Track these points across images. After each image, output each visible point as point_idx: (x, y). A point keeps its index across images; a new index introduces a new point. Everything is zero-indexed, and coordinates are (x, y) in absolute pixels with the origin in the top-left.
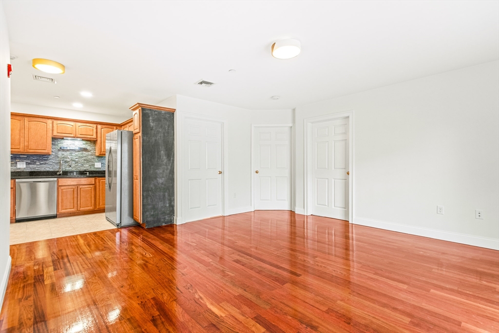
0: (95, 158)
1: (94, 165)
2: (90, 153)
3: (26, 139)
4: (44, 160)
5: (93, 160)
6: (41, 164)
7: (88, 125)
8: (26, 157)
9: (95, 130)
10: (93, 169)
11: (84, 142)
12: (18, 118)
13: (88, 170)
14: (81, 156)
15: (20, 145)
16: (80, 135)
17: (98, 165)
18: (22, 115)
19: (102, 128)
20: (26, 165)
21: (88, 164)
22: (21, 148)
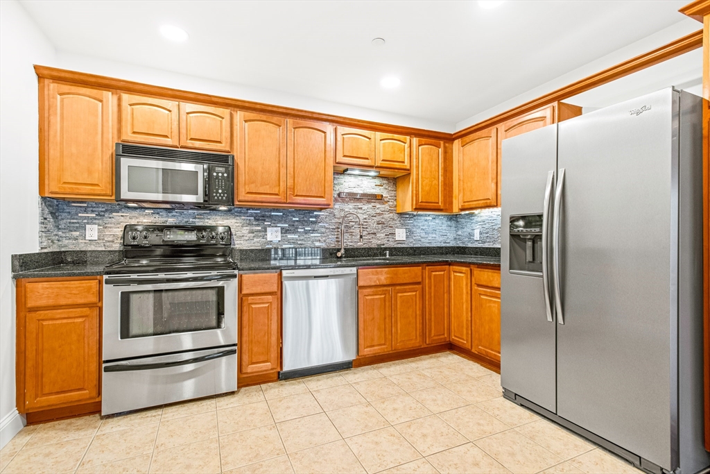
0: (396, 217)
1: (394, 234)
2: (386, 207)
3: (290, 170)
4: (312, 222)
5: (391, 223)
6: (306, 232)
7: (396, 136)
8: (282, 217)
9: (407, 150)
10: (392, 244)
11: (378, 181)
12: (276, 119)
13: (383, 245)
14: (372, 212)
15: (279, 185)
16: (383, 160)
17: (401, 234)
18: (284, 111)
19: (419, 146)
20: (282, 233)
21: (384, 232)
22: (281, 192)
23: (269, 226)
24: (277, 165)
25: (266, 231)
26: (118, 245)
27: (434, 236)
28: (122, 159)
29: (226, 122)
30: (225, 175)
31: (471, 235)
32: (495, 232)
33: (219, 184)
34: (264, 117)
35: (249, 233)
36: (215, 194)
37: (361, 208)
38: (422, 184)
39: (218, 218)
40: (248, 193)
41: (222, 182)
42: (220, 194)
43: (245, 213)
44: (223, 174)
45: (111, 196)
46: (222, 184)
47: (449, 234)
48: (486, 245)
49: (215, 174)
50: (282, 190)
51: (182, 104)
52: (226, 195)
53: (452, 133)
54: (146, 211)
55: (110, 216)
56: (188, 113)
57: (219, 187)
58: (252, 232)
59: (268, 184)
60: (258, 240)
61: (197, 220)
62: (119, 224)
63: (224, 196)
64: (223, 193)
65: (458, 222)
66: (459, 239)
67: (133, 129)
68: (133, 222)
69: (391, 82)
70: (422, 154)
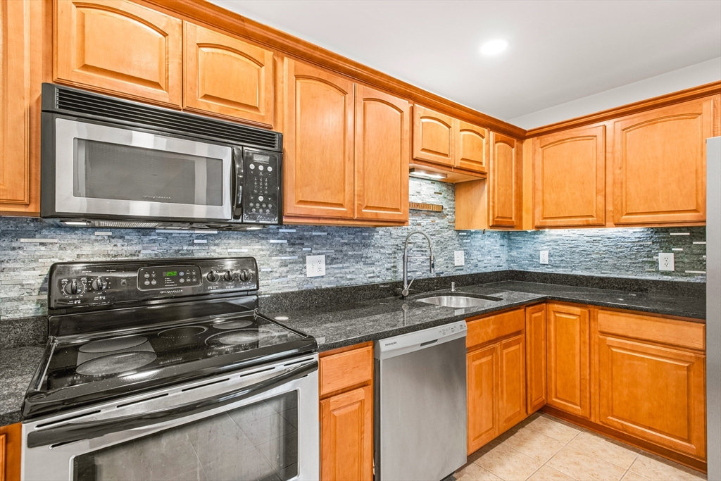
0: (454, 235)
1: (452, 258)
2: (444, 222)
3: (359, 165)
5: (451, 243)
7: (475, 127)
8: (326, 238)
9: (485, 148)
10: (451, 272)
11: (437, 187)
12: (340, 81)
13: (442, 273)
14: (431, 229)
15: (344, 191)
16: (463, 159)
17: (459, 259)
18: (354, 69)
19: (496, 142)
20: (326, 264)
21: (443, 256)
22: (346, 201)
23: (310, 253)
24: (342, 157)
25: (304, 262)
26: (32, 306)
27: (489, 258)
28: (58, 120)
29: (265, 72)
30: (270, 169)
31: (533, 258)
32: (576, 256)
33: (258, 184)
34: (324, 74)
35: (281, 266)
36: (251, 205)
37: (419, 224)
38: (498, 193)
39: (232, 242)
40: (301, 202)
41: (264, 182)
42: (261, 203)
43: (274, 234)
44: (265, 167)
45: (27, 205)
46: (264, 186)
47: (501, 255)
48: (560, 271)
49: (252, 167)
50: (347, 198)
51: (189, 25)
52: (270, 206)
53: (527, 129)
54: (97, 233)
55: (14, 245)
56: (200, 45)
57: (259, 190)
58: (284, 264)
59: (329, 188)
60: (293, 277)
61: (196, 248)
62: (36, 261)
63: (267, 207)
64: (266, 201)
65: (510, 239)
66: (513, 261)
67: (83, 59)
68: (68, 256)
69: (495, 47)
70: (498, 154)
